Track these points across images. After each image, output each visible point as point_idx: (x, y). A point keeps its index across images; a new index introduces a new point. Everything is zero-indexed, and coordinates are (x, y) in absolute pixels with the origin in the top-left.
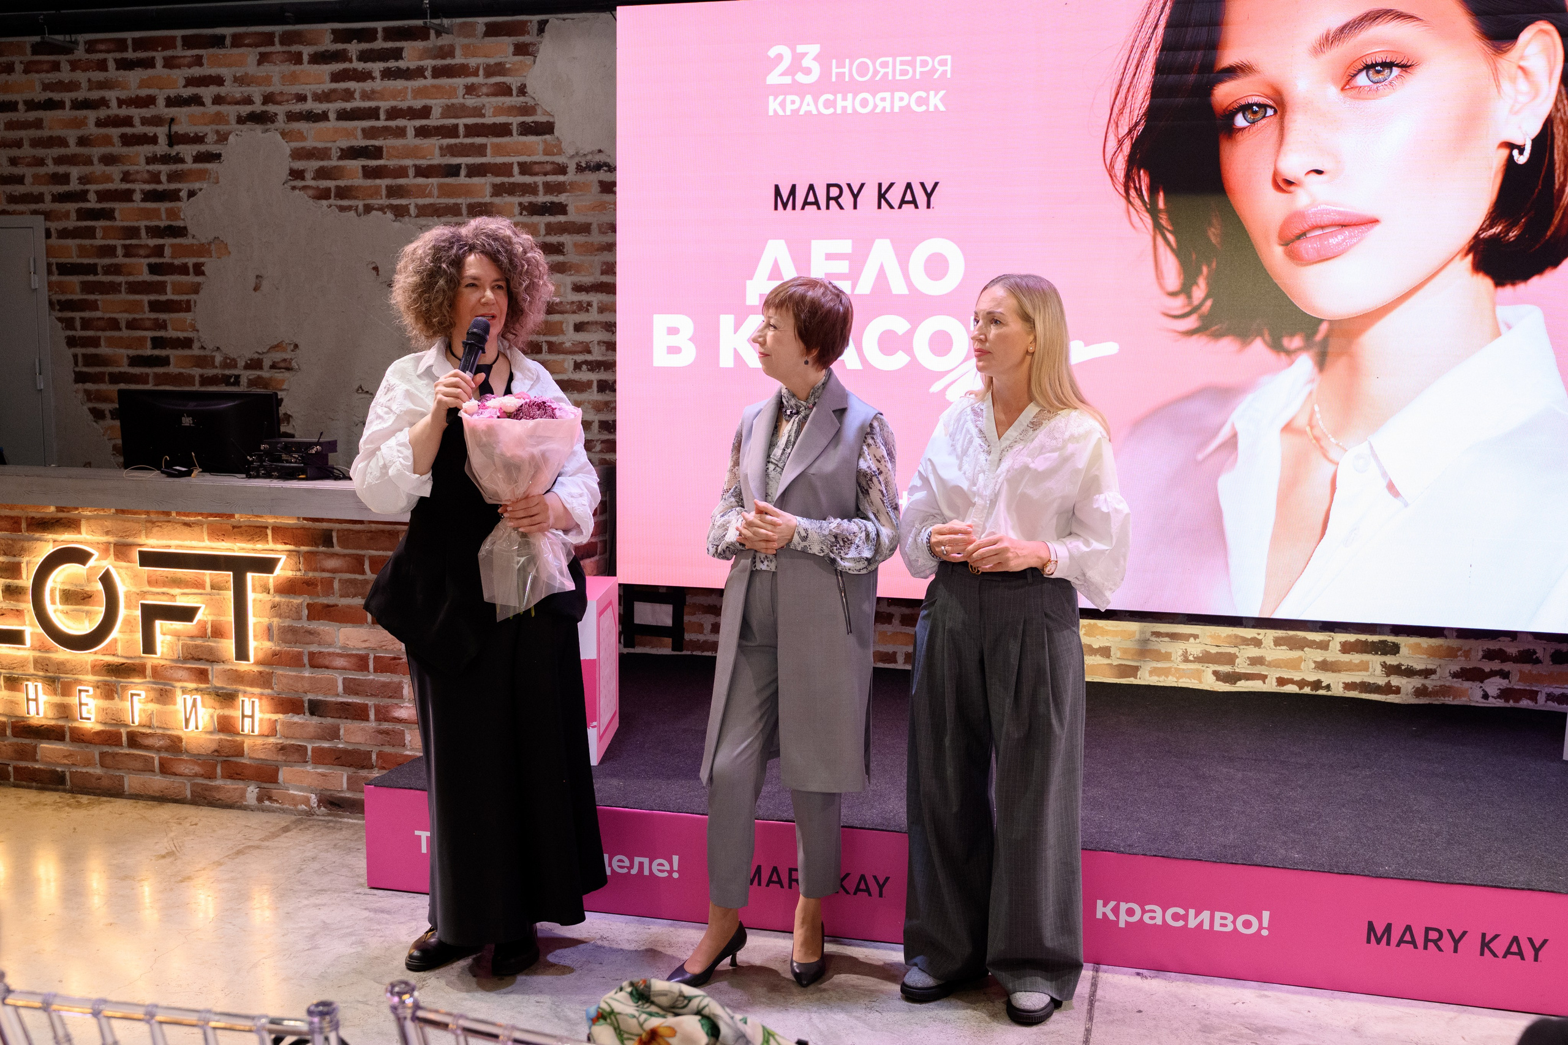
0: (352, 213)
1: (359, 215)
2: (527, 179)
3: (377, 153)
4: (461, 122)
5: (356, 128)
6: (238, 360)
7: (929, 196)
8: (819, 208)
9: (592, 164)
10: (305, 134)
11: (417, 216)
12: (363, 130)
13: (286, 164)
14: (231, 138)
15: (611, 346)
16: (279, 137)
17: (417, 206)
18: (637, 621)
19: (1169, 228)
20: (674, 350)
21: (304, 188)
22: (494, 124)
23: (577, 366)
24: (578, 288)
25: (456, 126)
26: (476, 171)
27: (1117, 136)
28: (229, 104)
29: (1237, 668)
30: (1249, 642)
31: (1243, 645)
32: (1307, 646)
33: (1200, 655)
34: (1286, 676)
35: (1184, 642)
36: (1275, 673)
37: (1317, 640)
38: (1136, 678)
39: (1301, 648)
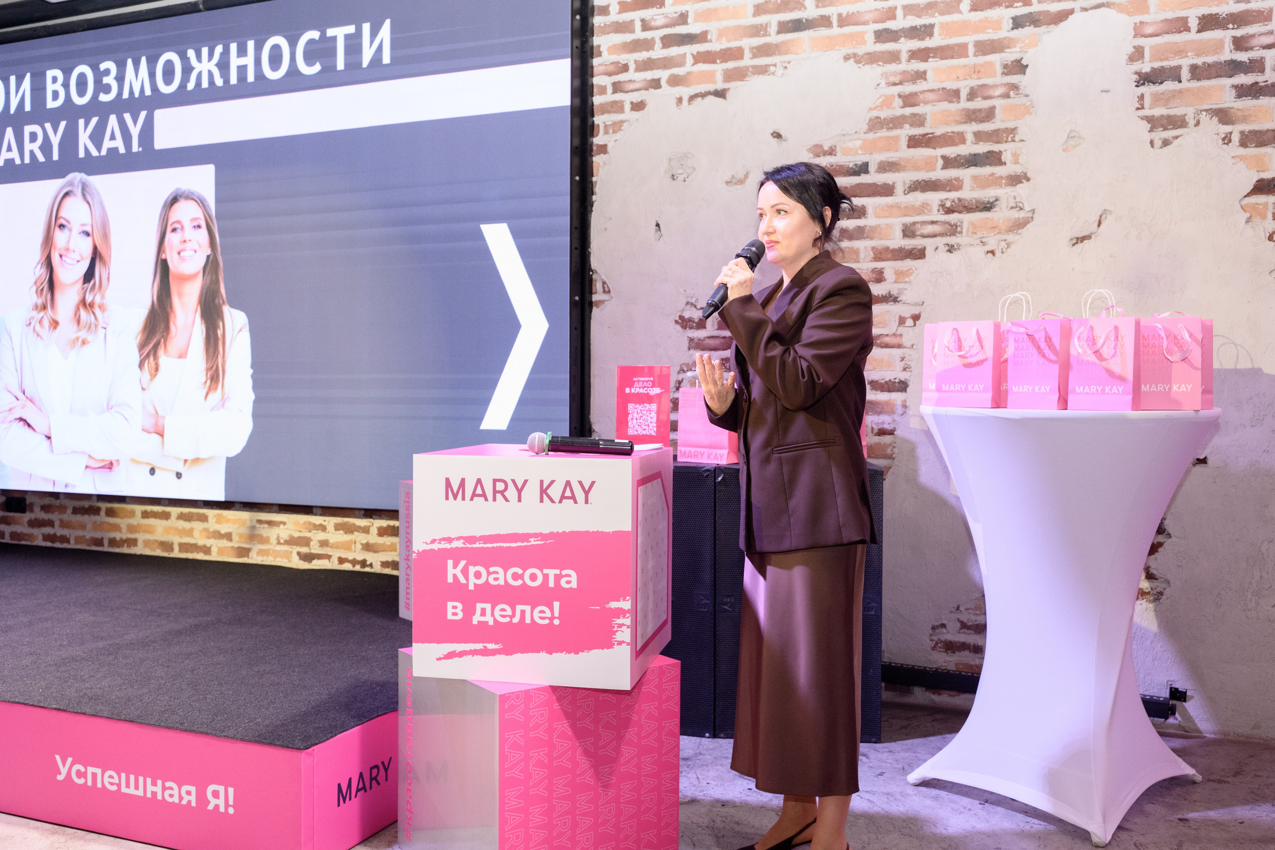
29: (312, 549)
30: (318, 528)
31: (314, 530)
32: (356, 530)
33: (288, 539)
34: (343, 556)
35: (277, 528)
36: (336, 554)
37: (362, 526)
38: (248, 557)
39: (352, 532)
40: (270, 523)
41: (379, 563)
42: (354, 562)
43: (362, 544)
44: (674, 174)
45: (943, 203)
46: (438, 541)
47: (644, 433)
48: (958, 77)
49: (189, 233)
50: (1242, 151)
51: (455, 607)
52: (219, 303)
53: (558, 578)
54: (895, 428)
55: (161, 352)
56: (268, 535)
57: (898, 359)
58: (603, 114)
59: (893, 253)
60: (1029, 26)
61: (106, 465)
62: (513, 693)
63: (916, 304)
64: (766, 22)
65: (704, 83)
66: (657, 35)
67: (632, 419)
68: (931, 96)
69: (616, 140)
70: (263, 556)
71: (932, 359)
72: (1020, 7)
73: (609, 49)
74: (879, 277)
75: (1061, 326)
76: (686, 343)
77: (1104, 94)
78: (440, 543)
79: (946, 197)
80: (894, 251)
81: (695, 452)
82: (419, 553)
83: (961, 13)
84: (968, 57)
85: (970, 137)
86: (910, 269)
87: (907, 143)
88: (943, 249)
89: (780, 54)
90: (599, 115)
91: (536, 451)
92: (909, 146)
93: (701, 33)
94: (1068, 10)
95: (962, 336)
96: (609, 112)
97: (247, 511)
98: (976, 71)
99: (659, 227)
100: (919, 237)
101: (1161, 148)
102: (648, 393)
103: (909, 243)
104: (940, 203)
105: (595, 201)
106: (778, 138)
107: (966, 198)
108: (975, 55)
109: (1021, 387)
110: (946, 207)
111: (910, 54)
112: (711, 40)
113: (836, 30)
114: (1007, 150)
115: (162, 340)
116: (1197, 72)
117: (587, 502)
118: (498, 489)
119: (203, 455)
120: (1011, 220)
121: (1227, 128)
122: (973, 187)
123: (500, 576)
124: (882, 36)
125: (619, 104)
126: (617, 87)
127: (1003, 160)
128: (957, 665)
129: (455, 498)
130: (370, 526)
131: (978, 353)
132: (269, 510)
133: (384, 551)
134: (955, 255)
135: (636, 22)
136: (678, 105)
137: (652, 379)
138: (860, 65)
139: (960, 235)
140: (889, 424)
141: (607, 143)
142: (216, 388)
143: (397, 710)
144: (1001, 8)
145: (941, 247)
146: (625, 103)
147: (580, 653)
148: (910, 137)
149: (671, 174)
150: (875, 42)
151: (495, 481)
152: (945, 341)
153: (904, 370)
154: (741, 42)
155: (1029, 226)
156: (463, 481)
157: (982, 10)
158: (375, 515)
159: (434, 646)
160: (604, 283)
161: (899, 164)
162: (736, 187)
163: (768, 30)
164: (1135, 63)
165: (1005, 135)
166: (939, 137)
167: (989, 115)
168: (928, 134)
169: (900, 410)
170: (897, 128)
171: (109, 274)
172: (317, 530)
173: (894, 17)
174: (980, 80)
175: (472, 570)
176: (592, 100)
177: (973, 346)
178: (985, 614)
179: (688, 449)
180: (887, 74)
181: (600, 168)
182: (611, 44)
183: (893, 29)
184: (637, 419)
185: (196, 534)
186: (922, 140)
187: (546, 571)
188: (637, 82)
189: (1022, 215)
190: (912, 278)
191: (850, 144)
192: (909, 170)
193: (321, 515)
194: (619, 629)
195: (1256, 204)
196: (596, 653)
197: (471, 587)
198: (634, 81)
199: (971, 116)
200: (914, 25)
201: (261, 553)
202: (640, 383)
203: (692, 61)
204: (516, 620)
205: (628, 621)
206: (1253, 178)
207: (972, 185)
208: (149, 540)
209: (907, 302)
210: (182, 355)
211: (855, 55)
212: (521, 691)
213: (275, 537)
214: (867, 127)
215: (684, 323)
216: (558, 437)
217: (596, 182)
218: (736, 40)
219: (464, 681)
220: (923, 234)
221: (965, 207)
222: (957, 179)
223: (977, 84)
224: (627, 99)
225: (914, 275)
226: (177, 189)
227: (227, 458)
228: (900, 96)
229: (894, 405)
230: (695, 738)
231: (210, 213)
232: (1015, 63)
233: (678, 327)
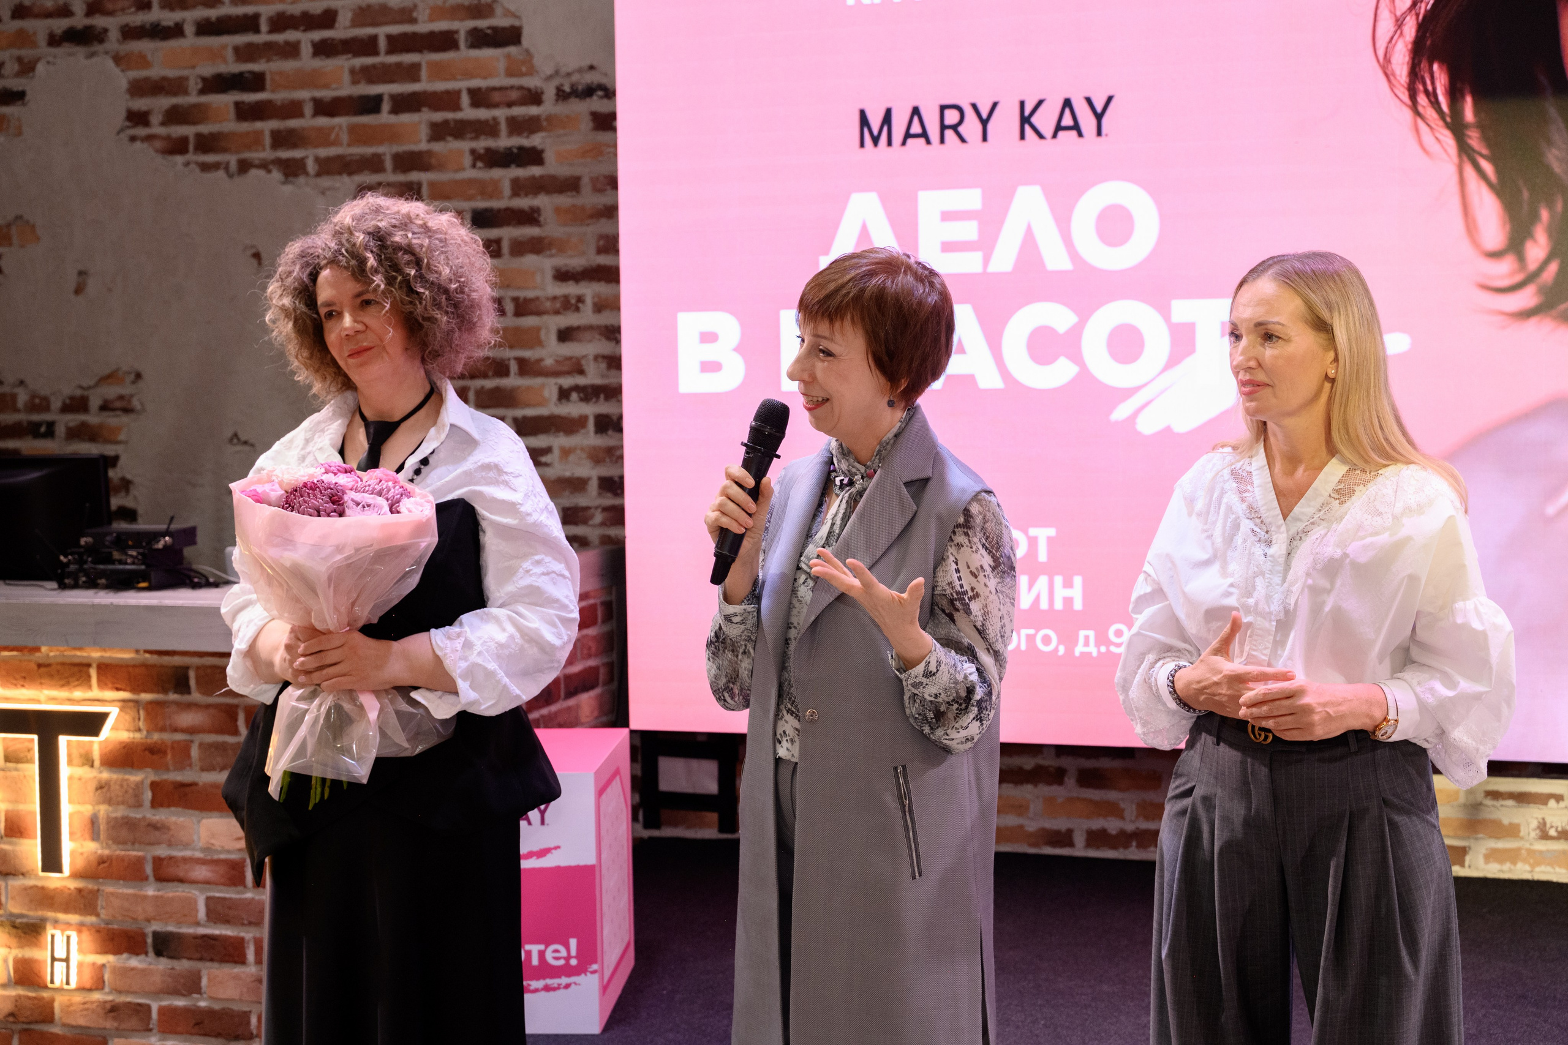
0: (221, 173)
1: (230, 176)
2: (483, 114)
3: (257, 82)
4: (382, 32)
5: (224, 47)
6: (52, 399)
7: (1099, 117)
8: (928, 142)
9: (580, 88)
10: (149, 58)
11: (319, 174)
12: (237, 49)
13: (121, 104)
14: (40, 68)
15: (614, 362)
16: (110, 63)
17: (317, 160)
18: (664, 786)
19: (1485, 151)
20: (710, 367)
21: (149, 138)
22: (432, 34)
23: (564, 394)
24: (562, 276)
25: (374, 39)
26: (404, 104)
27: (1393, 12)
28: (38, 16)
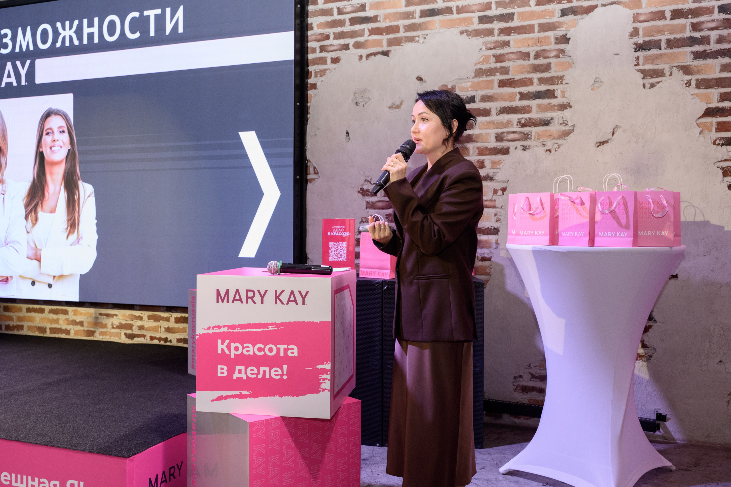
29: (134, 331)
30: (138, 318)
31: (135, 319)
32: (161, 320)
33: (119, 325)
34: (153, 335)
35: (112, 318)
36: (149, 334)
37: (165, 317)
38: (94, 337)
39: (159, 321)
40: (108, 315)
41: (176, 340)
42: (160, 339)
43: (165, 328)
44: (358, 102)
45: (520, 121)
46: (212, 328)
47: (339, 260)
48: (529, 45)
49: (57, 135)
50: (697, 91)
51: (222, 369)
52: (76, 179)
53: (286, 350)
54: (491, 257)
55: (39, 209)
56: (106, 323)
57: (493, 215)
58: (314, 65)
59: (490, 150)
60: (571, 15)
61: (3, 279)
62: (258, 421)
63: (504, 182)
64: (413, 10)
65: (376, 47)
66: (347, 17)
67: (332, 251)
68: (512, 56)
69: (322, 81)
70: (103, 335)
71: (514, 215)
72: (565, 3)
73: (317, 26)
74: (482, 165)
75: (590, 196)
76: (365, 205)
77: (615, 56)
78: (213, 329)
79: (521, 117)
80: (491, 149)
81: (370, 271)
82: (200, 335)
83: (530, 6)
84: (535, 33)
85: (536, 81)
86: (500, 161)
87: (498, 84)
88: (520, 148)
89: (422, 30)
90: (311, 66)
91: (273, 272)
92: (499, 86)
93: (373, 16)
94: (594, 5)
95: (531, 202)
96: (318, 64)
97: (93, 308)
98: (539, 41)
99: (348, 134)
100: (505, 141)
101: (649, 89)
102: (341, 235)
103: (499, 145)
104: (518, 120)
105: (309, 118)
106: (420, 81)
107: (534, 118)
108: (539, 32)
109: (566, 232)
110: (522, 123)
111: (500, 30)
112: (379, 20)
113: (455, 16)
114: (558, 89)
115: (40, 202)
116: (670, 44)
117: (304, 304)
118: (249, 296)
119: (65, 273)
120: (561, 131)
121: (689, 77)
122: (538, 111)
123: (250, 349)
124: (483, 20)
125: (324, 59)
126: (323, 49)
127: (556, 95)
128: (529, 400)
129: (223, 301)
130: (170, 317)
131: (541, 212)
132: (107, 307)
133: (178, 332)
134: (527, 153)
135: (334, 9)
136: (359, 60)
137: (344, 227)
138: (470, 37)
139: (530, 140)
140: (488, 254)
141: (317, 82)
142: (74, 232)
143: (186, 432)
144: (554, 4)
145: (519, 147)
146: (327, 58)
147: (299, 396)
148: (500, 81)
149: (355, 102)
150: (479, 24)
151: (247, 291)
152: (521, 205)
153: (497, 221)
154: (398, 22)
155: (571, 135)
156: (227, 291)
157: (543, 5)
158: (174, 310)
159: (209, 392)
160: (315, 168)
161: (493, 97)
162: (395, 110)
163: (415, 15)
164: (634, 38)
165: (557, 80)
166: (517, 81)
167: (547, 68)
168: (511, 79)
169: (494, 246)
170: (492, 75)
171: (6, 161)
172: (137, 319)
173: (490, 9)
174: (542, 47)
175: (233, 345)
176: (307, 57)
177: (538, 208)
178: (546, 369)
179: (366, 270)
180: (486, 42)
181: (312, 98)
182: (319, 23)
183: (490, 15)
184: (335, 252)
185: (61, 322)
186: (507, 82)
187: (278, 346)
188: (335, 45)
189: (567, 128)
190: (501, 166)
191: (464, 85)
192: (500, 101)
193: (139, 310)
194: (323, 381)
195: (706, 122)
196: (309, 396)
197: (233, 356)
198: (333, 45)
199: (536, 69)
200: (502, 13)
201: (101, 333)
202: (336, 229)
203: (368, 34)
204: (260, 376)
205: (329, 377)
206: (702, 107)
207: (537, 110)
208: (31, 326)
209: (498, 180)
210: (53, 211)
211: (467, 31)
212: (263, 420)
213: (111, 324)
214: (474, 74)
215: (364, 192)
216: (286, 264)
217: (310, 106)
218: (395, 21)
219: (228, 414)
220: (508, 139)
221: (533, 123)
222: (528, 106)
223: (540, 49)
224: (329, 56)
225: (503, 164)
226: (50, 108)
227: (81, 275)
228: (494, 56)
229: (491, 243)
230: (370, 446)
231: (70, 123)
232: (562, 37)
233: (360, 195)
